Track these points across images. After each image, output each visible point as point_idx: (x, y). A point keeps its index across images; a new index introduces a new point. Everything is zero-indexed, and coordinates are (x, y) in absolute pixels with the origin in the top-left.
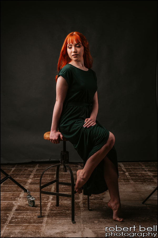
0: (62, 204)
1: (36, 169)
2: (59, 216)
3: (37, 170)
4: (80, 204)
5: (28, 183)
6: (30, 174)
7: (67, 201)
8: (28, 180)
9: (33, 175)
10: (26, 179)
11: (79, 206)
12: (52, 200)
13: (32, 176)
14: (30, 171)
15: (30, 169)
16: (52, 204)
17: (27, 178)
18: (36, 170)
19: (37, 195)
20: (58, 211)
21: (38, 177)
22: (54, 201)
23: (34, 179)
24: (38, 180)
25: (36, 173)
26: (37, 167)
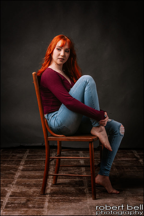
0: (64, 191)
1: (27, 155)
2: (62, 202)
3: (28, 156)
4: (85, 190)
5: (20, 169)
6: (21, 161)
7: (69, 188)
8: (19, 166)
9: (24, 161)
10: (16, 166)
11: (85, 192)
12: (51, 187)
13: (22, 163)
14: (19, 157)
15: (18, 155)
16: (52, 191)
17: (17, 164)
18: (26, 156)
19: (32, 182)
20: (60, 198)
21: (30, 164)
22: (54, 188)
23: (26, 165)
24: (31, 166)
25: (27, 159)
26: (27, 154)
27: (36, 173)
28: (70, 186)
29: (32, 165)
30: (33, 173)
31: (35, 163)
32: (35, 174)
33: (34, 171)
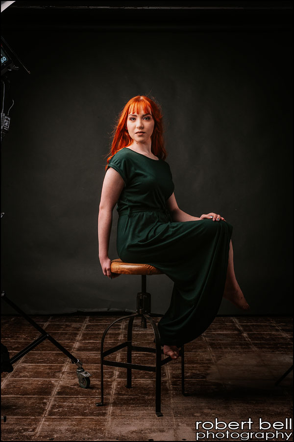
0: (137, 384)
1: (86, 325)
2: (133, 404)
3: (88, 327)
4: (167, 384)
5: (74, 348)
6: (77, 334)
7: (144, 379)
8: (74, 343)
9: (81, 335)
10: (70, 342)
11: (166, 387)
12: (118, 377)
13: (79, 337)
14: (75, 328)
15: (74, 325)
16: (119, 385)
17: (72, 340)
18: (85, 327)
19: (91, 369)
20: (131, 396)
21: (90, 339)
22: (123, 379)
23: (83, 341)
24: (91, 343)
25: (85, 332)
26: (87, 322)
27: (97, 353)
28: (146, 377)
29: (92, 341)
30: (94, 353)
31: (97, 337)
32: (96, 356)
33: (94, 351)
